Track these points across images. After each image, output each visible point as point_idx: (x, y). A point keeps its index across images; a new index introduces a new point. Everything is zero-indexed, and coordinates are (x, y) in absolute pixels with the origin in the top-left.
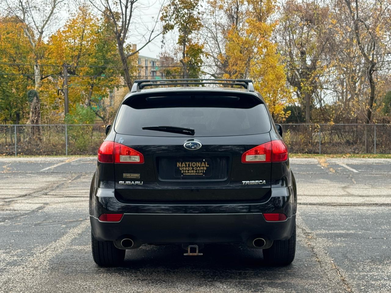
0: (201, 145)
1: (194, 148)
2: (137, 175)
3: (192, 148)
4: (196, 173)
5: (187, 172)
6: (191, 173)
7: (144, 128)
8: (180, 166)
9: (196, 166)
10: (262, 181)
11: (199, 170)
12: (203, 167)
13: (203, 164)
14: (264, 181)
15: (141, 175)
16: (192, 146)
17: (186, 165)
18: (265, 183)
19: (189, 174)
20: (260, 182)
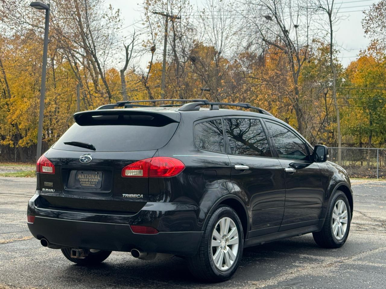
0: (91, 159)
1: (86, 162)
2: (51, 184)
3: (84, 162)
4: (90, 184)
5: (84, 183)
6: (87, 184)
7: (65, 143)
8: (80, 177)
9: (91, 178)
10: (139, 195)
11: (92, 182)
12: (96, 179)
13: (96, 177)
14: (142, 195)
15: (53, 184)
16: (84, 160)
17: (84, 176)
18: (142, 197)
19: (85, 185)
20: (138, 196)
